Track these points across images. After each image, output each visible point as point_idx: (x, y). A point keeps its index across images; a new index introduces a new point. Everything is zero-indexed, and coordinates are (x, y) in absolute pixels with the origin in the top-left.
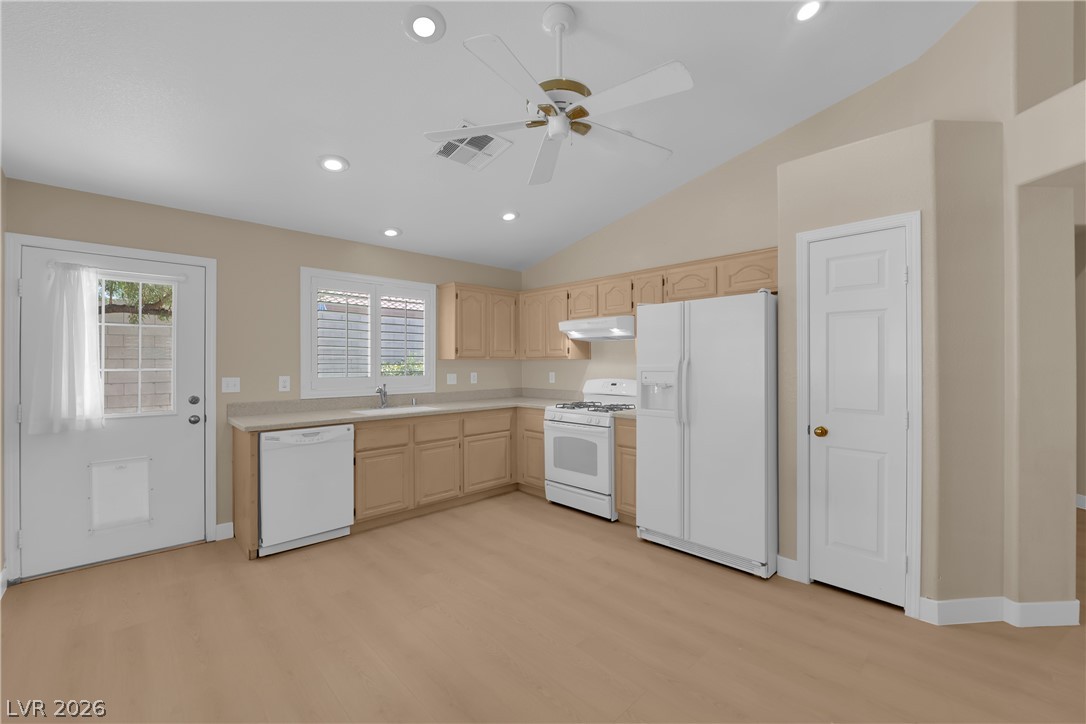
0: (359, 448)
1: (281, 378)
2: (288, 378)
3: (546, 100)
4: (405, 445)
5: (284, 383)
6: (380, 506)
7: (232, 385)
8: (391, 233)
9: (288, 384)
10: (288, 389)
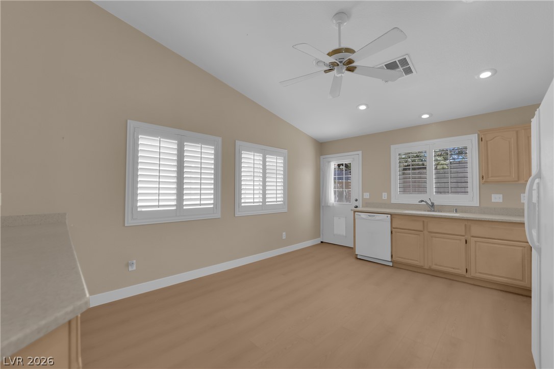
0: (393, 226)
1: (383, 194)
2: (386, 194)
3: (332, 59)
4: (421, 231)
5: (385, 196)
6: (405, 258)
7: (367, 195)
8: (425, 116)
9: (386, 196)
10: (386, 198)
